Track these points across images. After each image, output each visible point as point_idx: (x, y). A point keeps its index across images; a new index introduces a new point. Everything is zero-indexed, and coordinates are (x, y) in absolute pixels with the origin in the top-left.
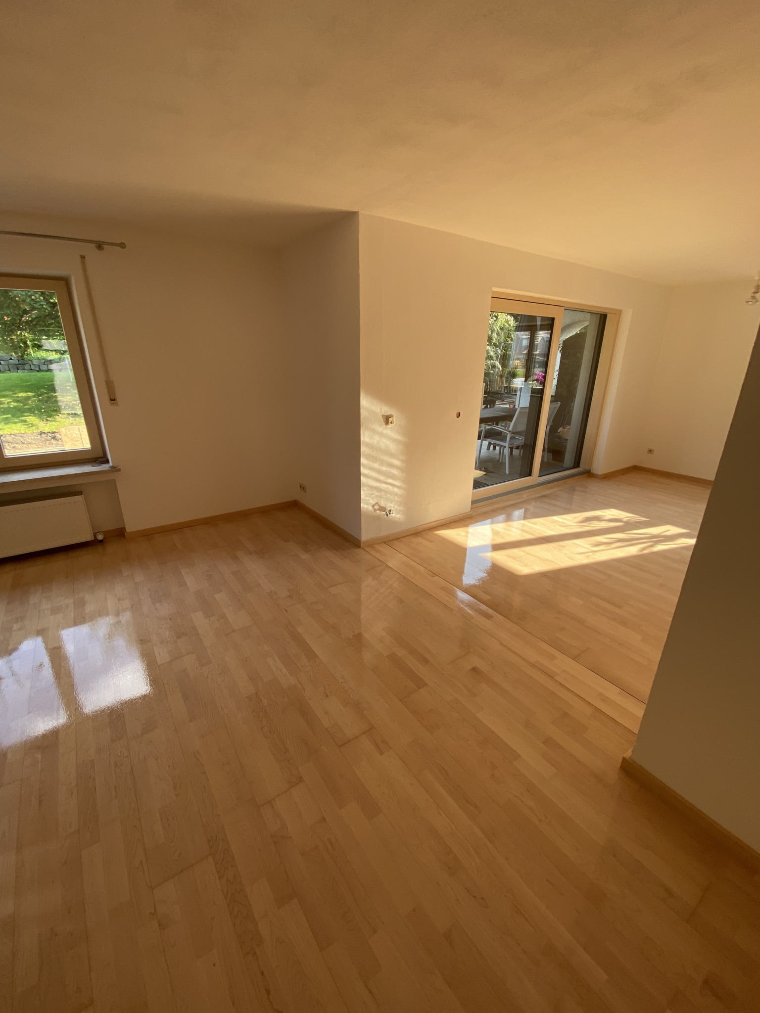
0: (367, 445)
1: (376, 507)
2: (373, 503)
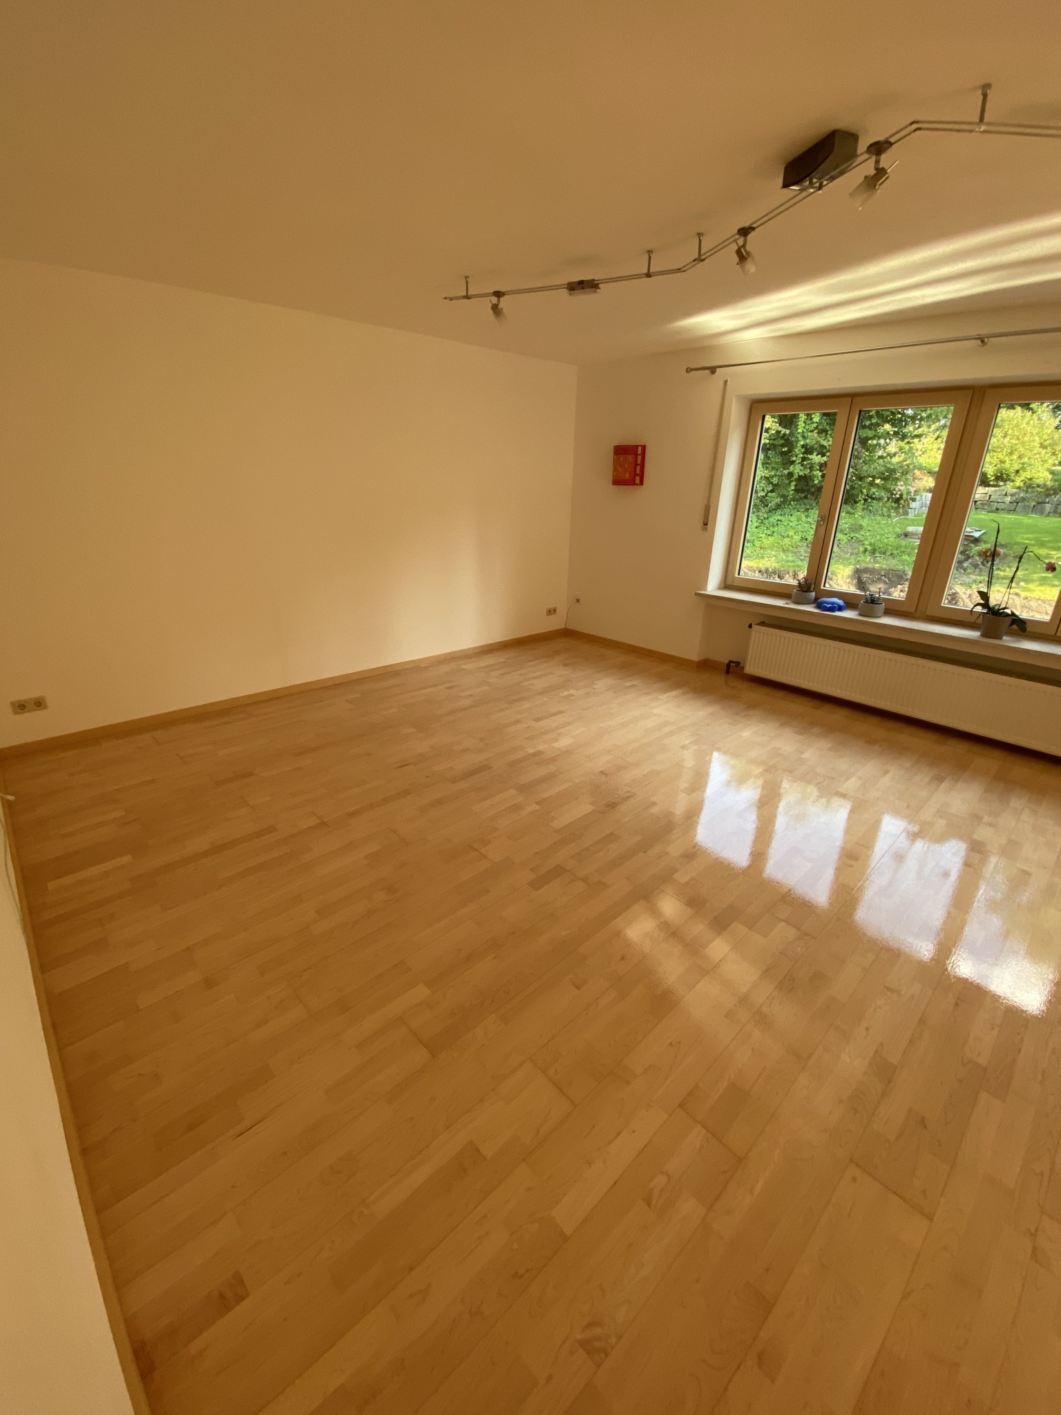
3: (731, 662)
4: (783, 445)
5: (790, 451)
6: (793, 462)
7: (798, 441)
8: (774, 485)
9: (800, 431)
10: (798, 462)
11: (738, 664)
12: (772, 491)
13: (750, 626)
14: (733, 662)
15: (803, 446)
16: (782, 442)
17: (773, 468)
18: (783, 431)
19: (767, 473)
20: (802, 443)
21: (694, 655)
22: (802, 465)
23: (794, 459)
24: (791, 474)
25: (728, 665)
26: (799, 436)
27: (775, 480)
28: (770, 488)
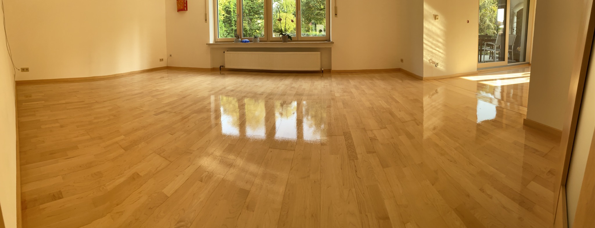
0: (426, 28)
1: (431, 61)
2: (429, 59)
3: (221, 66)
4: (229, 21)
5: (231, 22)
6: (232, 26)
7: (232, 19)
8: (228, 33)
9: (232, 15)
10: (233, 25)
11: (223, 66)
12: (228, 35)
13: (224, 52)
14: (222, 66)
15: (234, 21)
16: (228, 20)
17: (227, 28)
18: (228, 16)
19: (226, 29)
20: (234, 19)
21: (209, 67)
22: (235, 26)
23: (232, 25)
24: (232, 30)
25: (220, 67)
26: (232, 17)
27: (228, 31)
28: (227, 34)
